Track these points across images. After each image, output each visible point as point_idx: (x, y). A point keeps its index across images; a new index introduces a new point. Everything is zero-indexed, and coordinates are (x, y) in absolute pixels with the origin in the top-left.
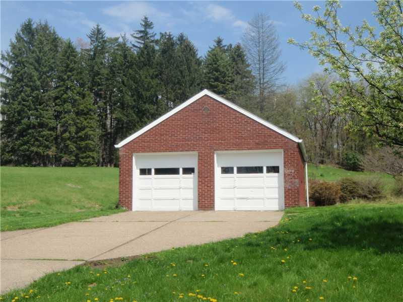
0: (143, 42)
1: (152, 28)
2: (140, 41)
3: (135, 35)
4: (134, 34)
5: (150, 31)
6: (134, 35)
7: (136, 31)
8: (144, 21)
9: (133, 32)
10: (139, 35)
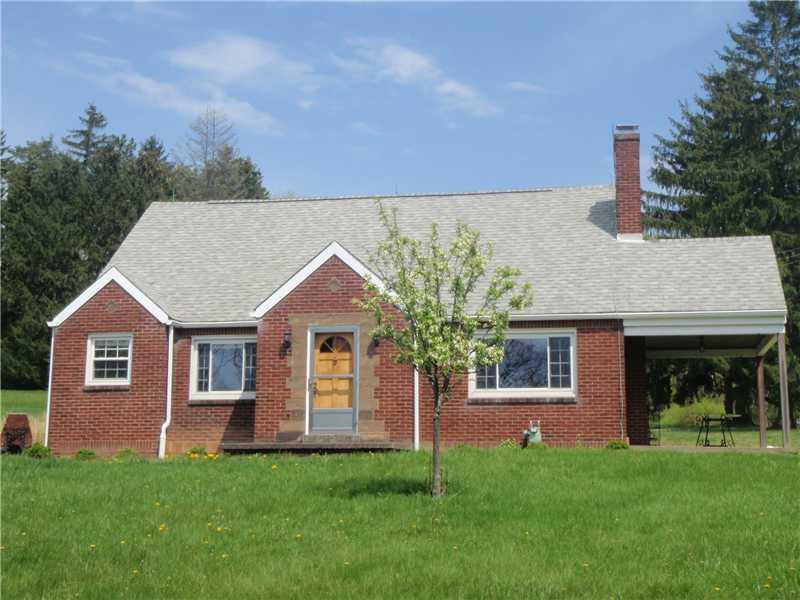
0: (84, 152)
1: (105, 125)
2: (79, 151)
3: (71, 140)
4: (69, 137)
5: (98, 132)
6: (69, 140)
7: (73, 132)
8: (89, 113)
9: (68, 134)
10: (78, 140)
